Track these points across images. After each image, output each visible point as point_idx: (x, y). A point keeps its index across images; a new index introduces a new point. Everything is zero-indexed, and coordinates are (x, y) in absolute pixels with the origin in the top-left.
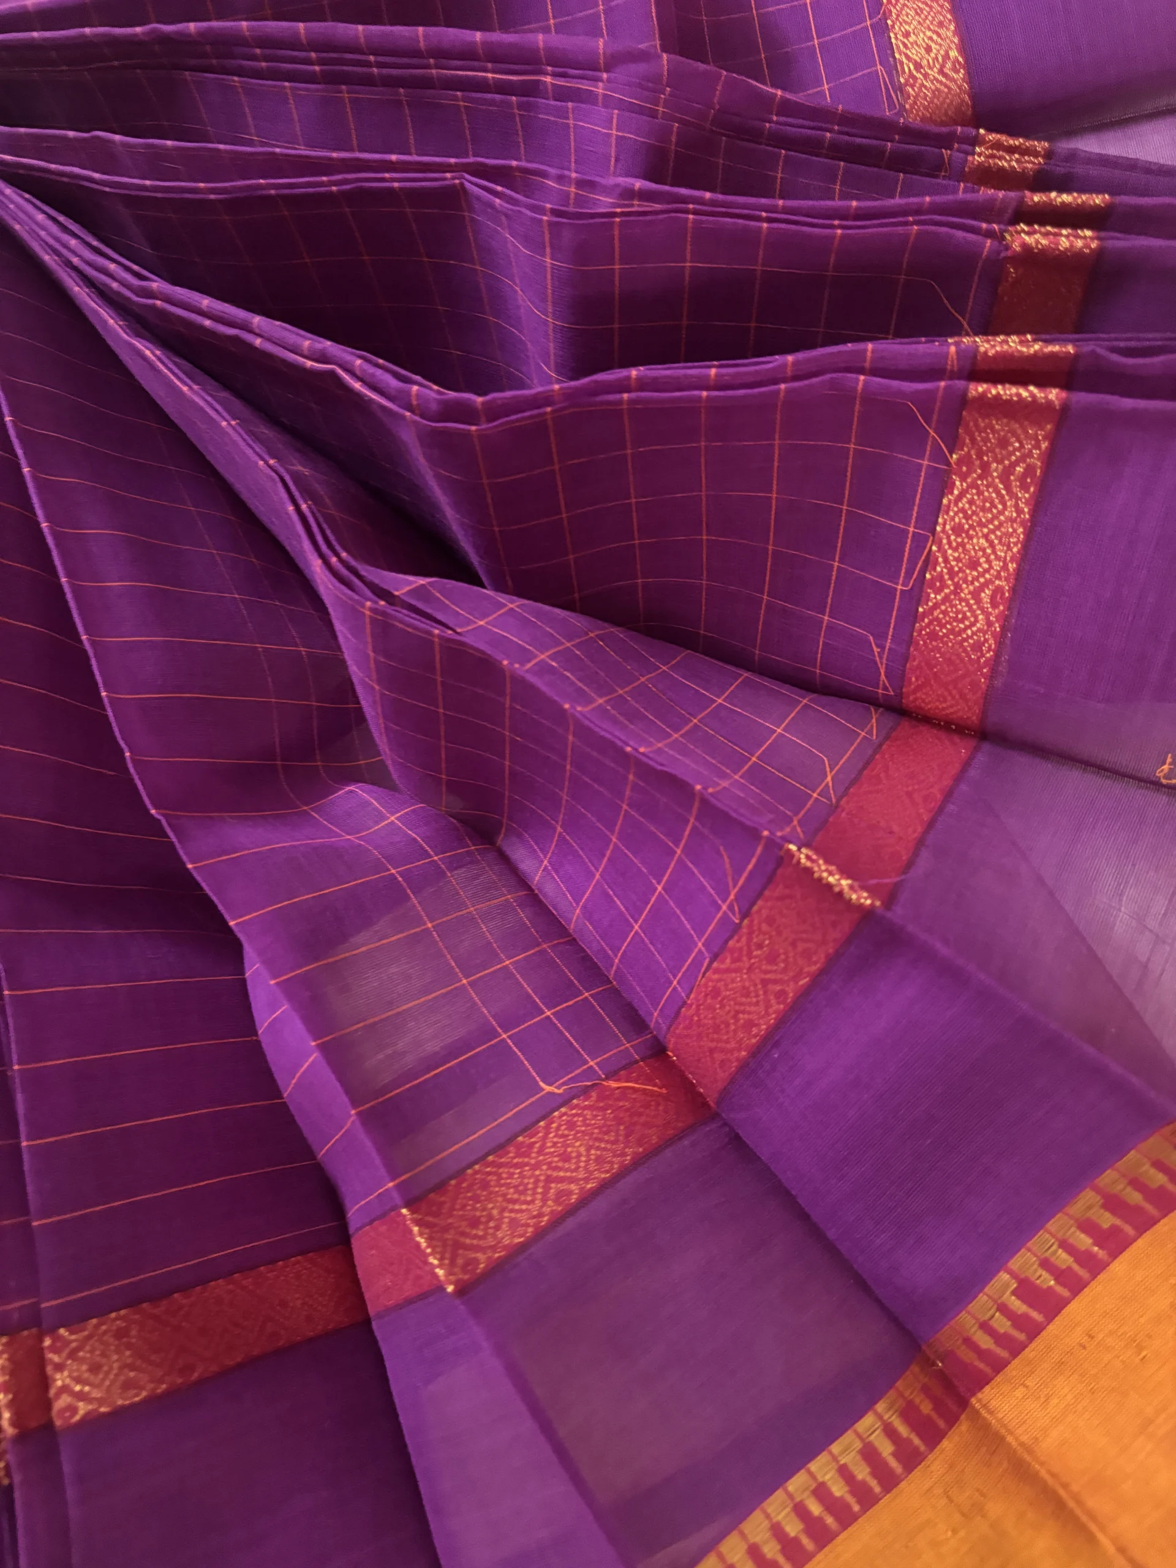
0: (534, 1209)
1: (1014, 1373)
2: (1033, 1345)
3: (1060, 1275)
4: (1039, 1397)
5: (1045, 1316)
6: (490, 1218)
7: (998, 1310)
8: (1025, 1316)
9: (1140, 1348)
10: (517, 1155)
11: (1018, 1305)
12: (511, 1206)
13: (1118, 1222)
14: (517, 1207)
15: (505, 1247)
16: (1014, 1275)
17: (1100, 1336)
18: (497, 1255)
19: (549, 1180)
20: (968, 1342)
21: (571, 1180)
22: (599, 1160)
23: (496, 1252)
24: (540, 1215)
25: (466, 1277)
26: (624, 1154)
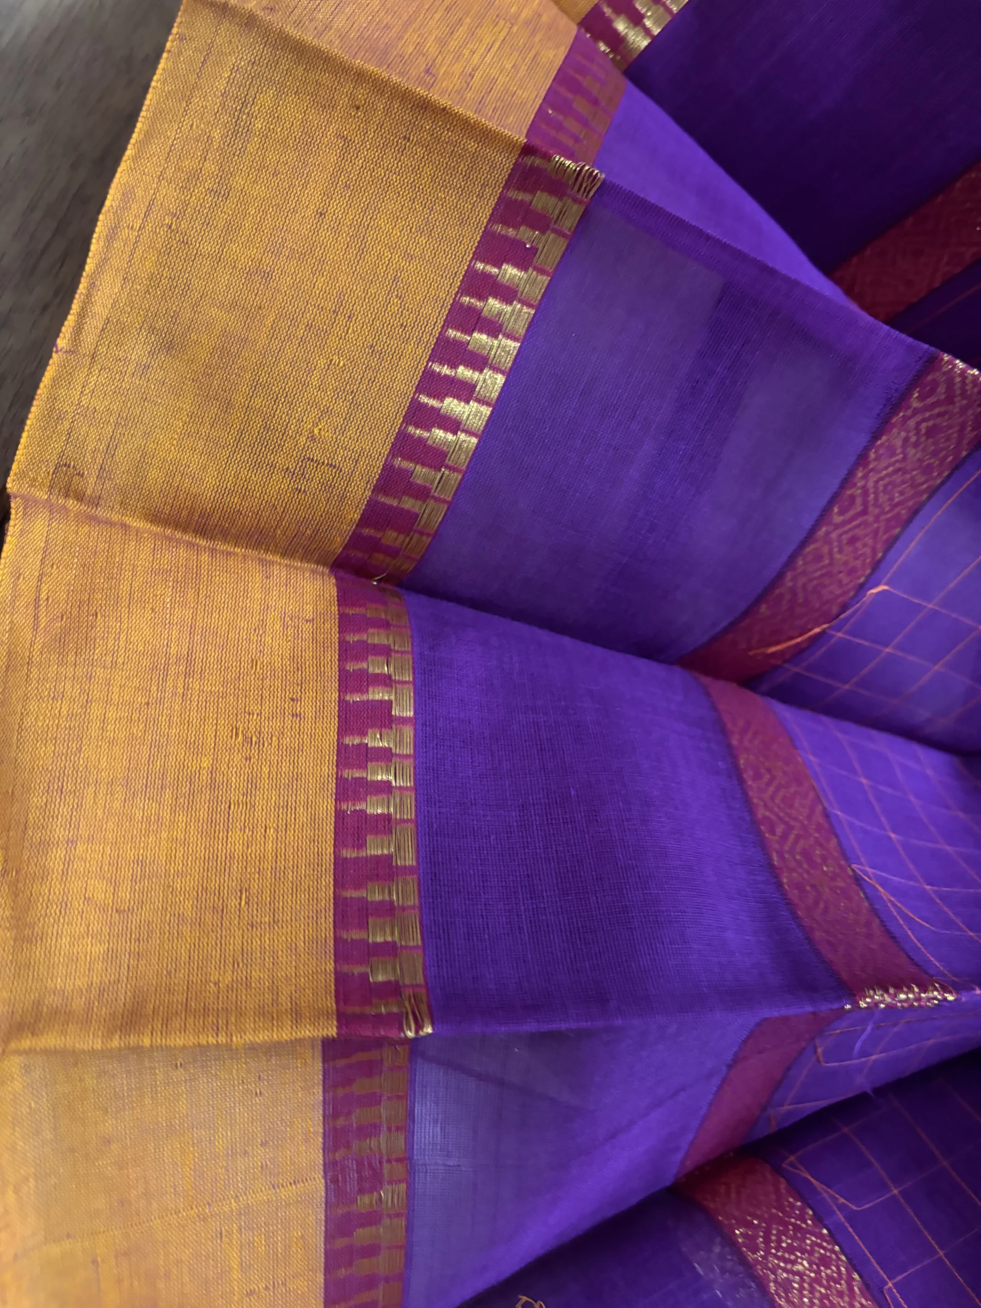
0: (873, 478)
1: (327, 625)
2: (336, 667)
3: (366, 756)
4: (291, 619)
5: (347, 702)
6: (916, 445)
7: (390, 676)
8: (362, 690)
9: (248, 740)
10: (898, 514)
11: (378, 694)
12: (898, 465)
13: (363, 854)
14: (891, 469)
15: (894, 426)
16: (403, 721)
17: (288, 724)
18: (901, 414)
19: (864, 512)
20: (385, 625)
21: (844, 523)
22: (819, 558)
23: (903, 416)
24: (865, 477)
25: (930, 378)
26: (794, 579)
